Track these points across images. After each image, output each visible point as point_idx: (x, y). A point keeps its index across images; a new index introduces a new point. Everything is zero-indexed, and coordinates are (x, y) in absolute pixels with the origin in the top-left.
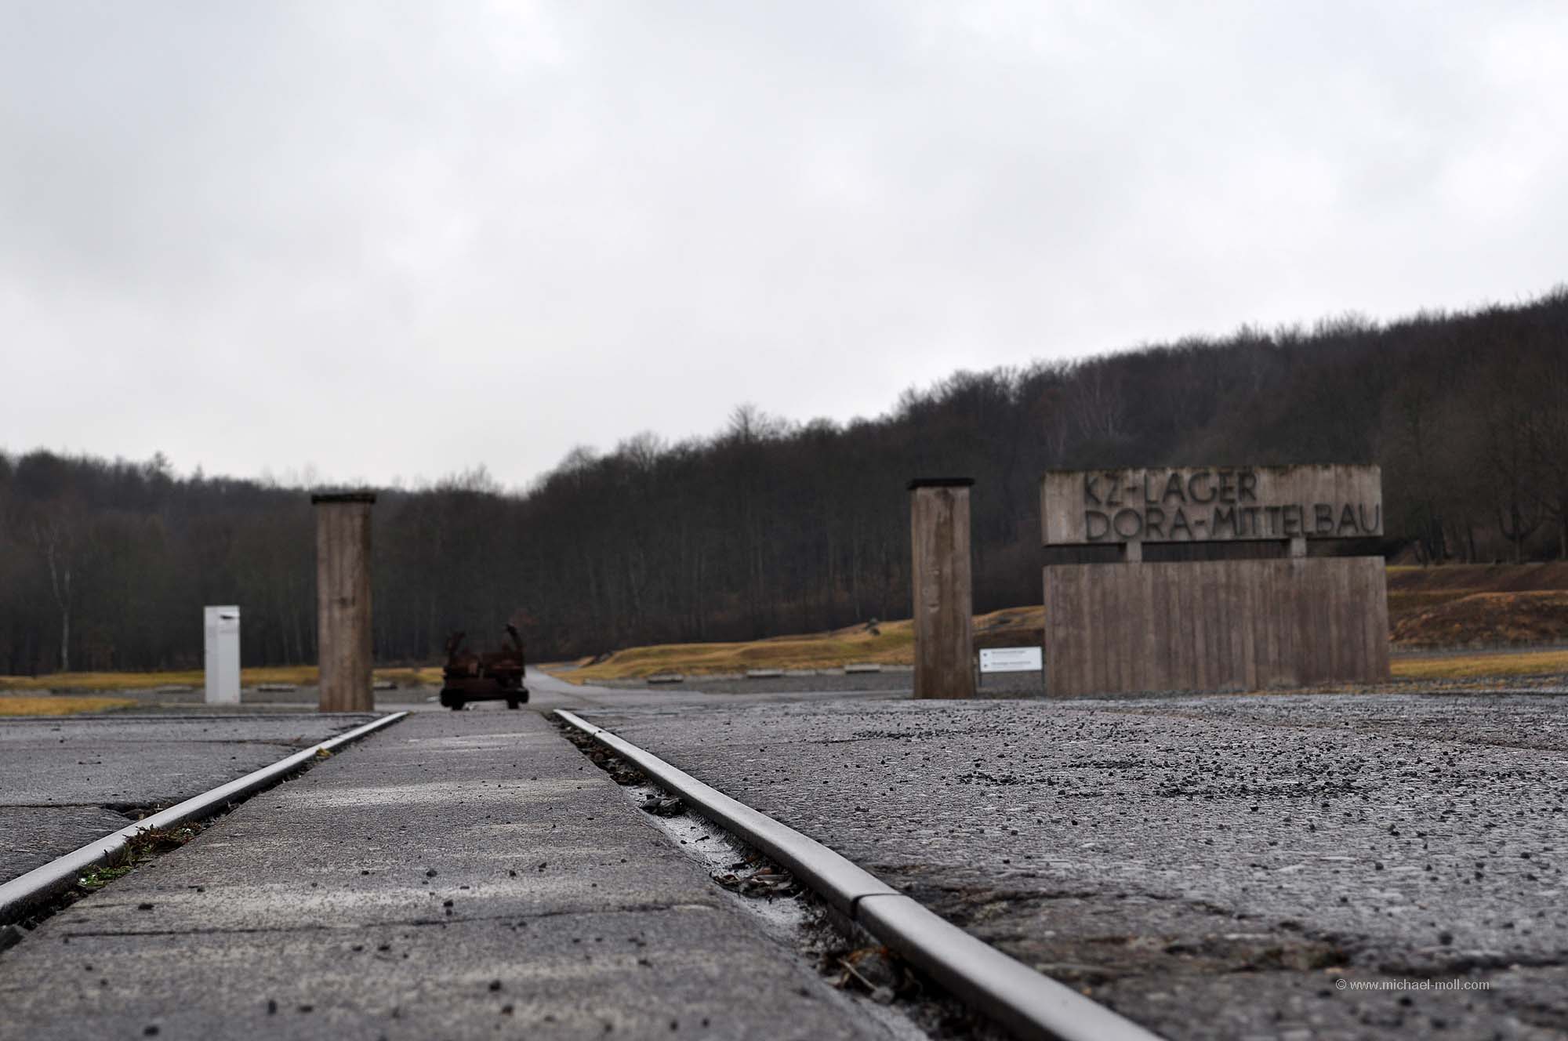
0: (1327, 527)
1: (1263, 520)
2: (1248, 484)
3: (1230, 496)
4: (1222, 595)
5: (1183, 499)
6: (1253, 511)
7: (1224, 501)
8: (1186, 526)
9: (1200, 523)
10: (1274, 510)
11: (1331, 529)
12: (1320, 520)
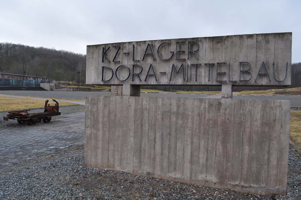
0: (248, 78)
1: (203, 72)
3: (183, 57)
4: (174, 119)
5: (155, 60)
6: (197, 66)
7: (179, 60)
8: (154, 75)
9: (164, 74)
10: (211, 66)
12: (243, 72)
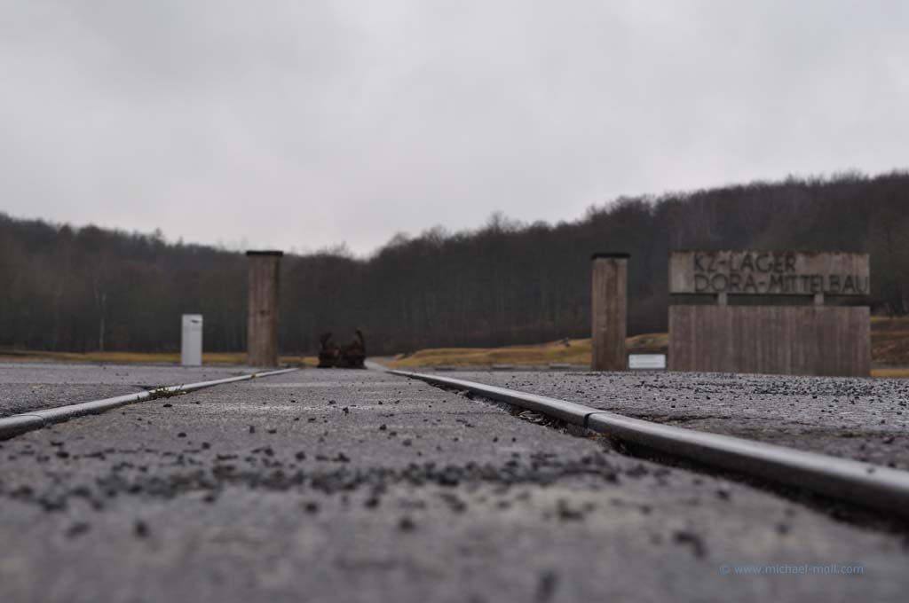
0: (836, 288)
1: (799, 282)
2: (791, 261)
3: (779, 268)
4: (773, 326)
5: (752, 269)
6: (794, 278)
7: (776, 271)
8: (753, 285)
9: (762, 284)
10: (805, 277)
11: (839, 289)
12: (832, 284)
